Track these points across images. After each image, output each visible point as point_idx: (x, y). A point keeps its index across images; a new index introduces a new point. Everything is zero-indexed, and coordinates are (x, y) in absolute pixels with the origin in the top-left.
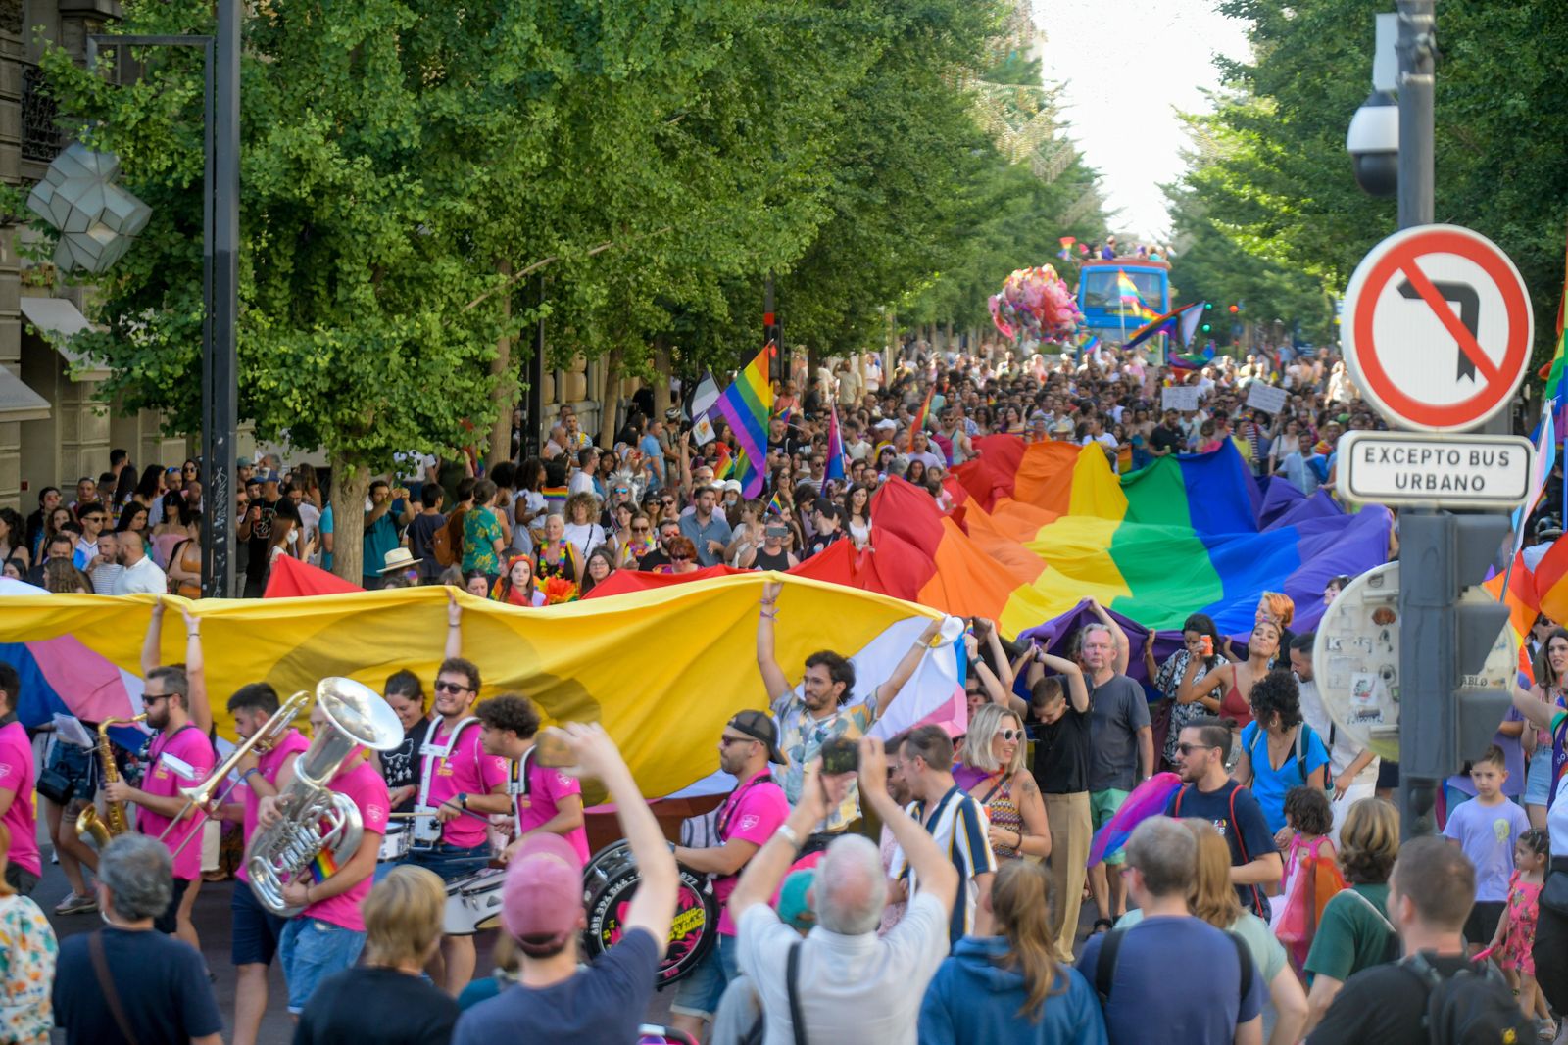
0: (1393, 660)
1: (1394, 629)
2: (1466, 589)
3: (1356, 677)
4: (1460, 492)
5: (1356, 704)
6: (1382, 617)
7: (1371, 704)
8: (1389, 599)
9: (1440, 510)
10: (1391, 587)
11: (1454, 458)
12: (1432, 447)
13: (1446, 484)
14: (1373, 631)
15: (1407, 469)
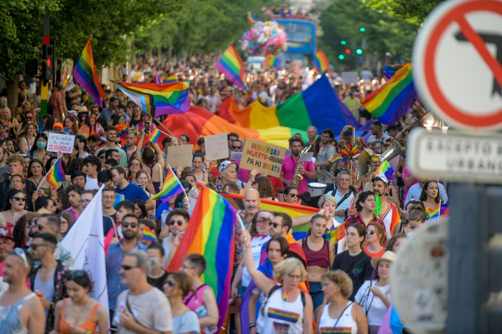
0: (443, 282)
1: (444, 261)
2: (491, 235)
3: (417, 293)
4: (490, 171)
5: (417, 311)
6: (436, 253)
7: (428, 310)
8: (441, 242)
9: (477, 184)
10: (442, 234)
11: (487, 149)
12: (473, 142)
13: (481, 166)
14: (429, 262)
15: (454, 156)
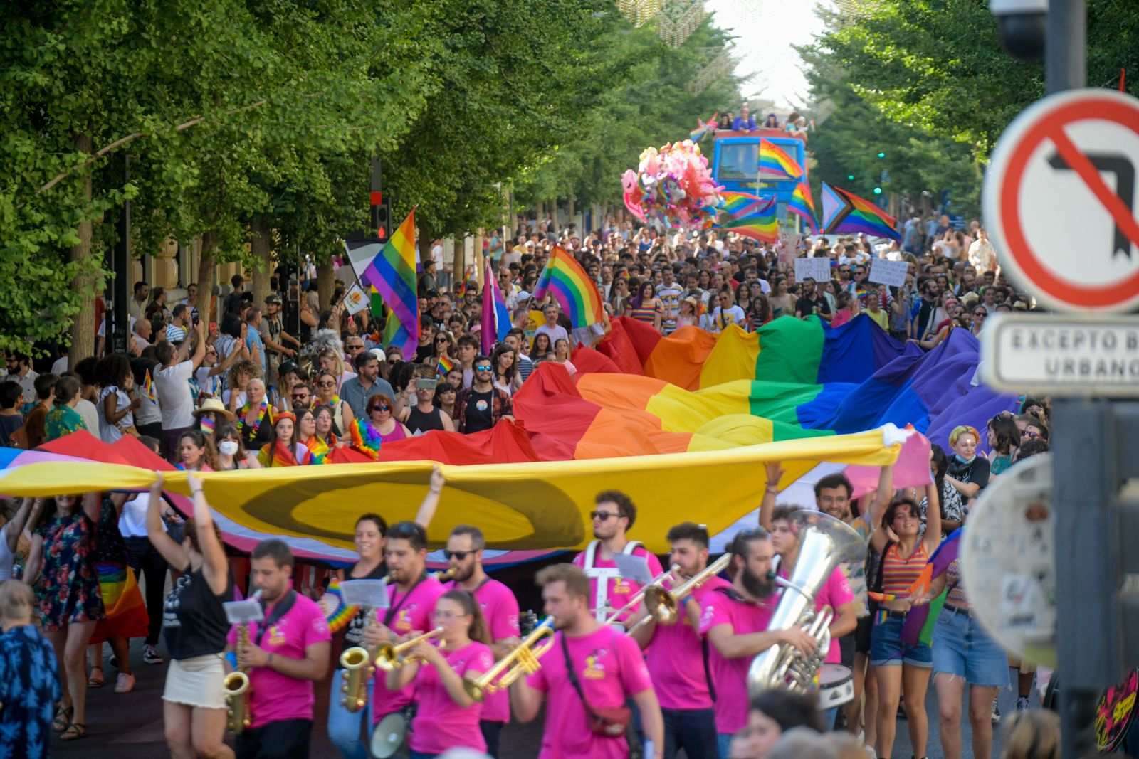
0: (1048, 560)
1: (1048, 527)
2: (1124, 482)
3: (1007, 581)
4: (1117, 377)
5: (1008, 609)
6: (1034, 514)
7: (1025, 608)
8: (1042, 495)
9: (1095, 399)
10: (1043, 483)
11: (1109, 342)
12: (1086, 331)
13: (1101, 370)
14: (1024, 530)
15: (1058, 356)
